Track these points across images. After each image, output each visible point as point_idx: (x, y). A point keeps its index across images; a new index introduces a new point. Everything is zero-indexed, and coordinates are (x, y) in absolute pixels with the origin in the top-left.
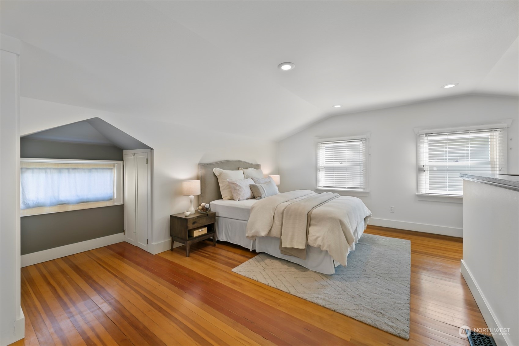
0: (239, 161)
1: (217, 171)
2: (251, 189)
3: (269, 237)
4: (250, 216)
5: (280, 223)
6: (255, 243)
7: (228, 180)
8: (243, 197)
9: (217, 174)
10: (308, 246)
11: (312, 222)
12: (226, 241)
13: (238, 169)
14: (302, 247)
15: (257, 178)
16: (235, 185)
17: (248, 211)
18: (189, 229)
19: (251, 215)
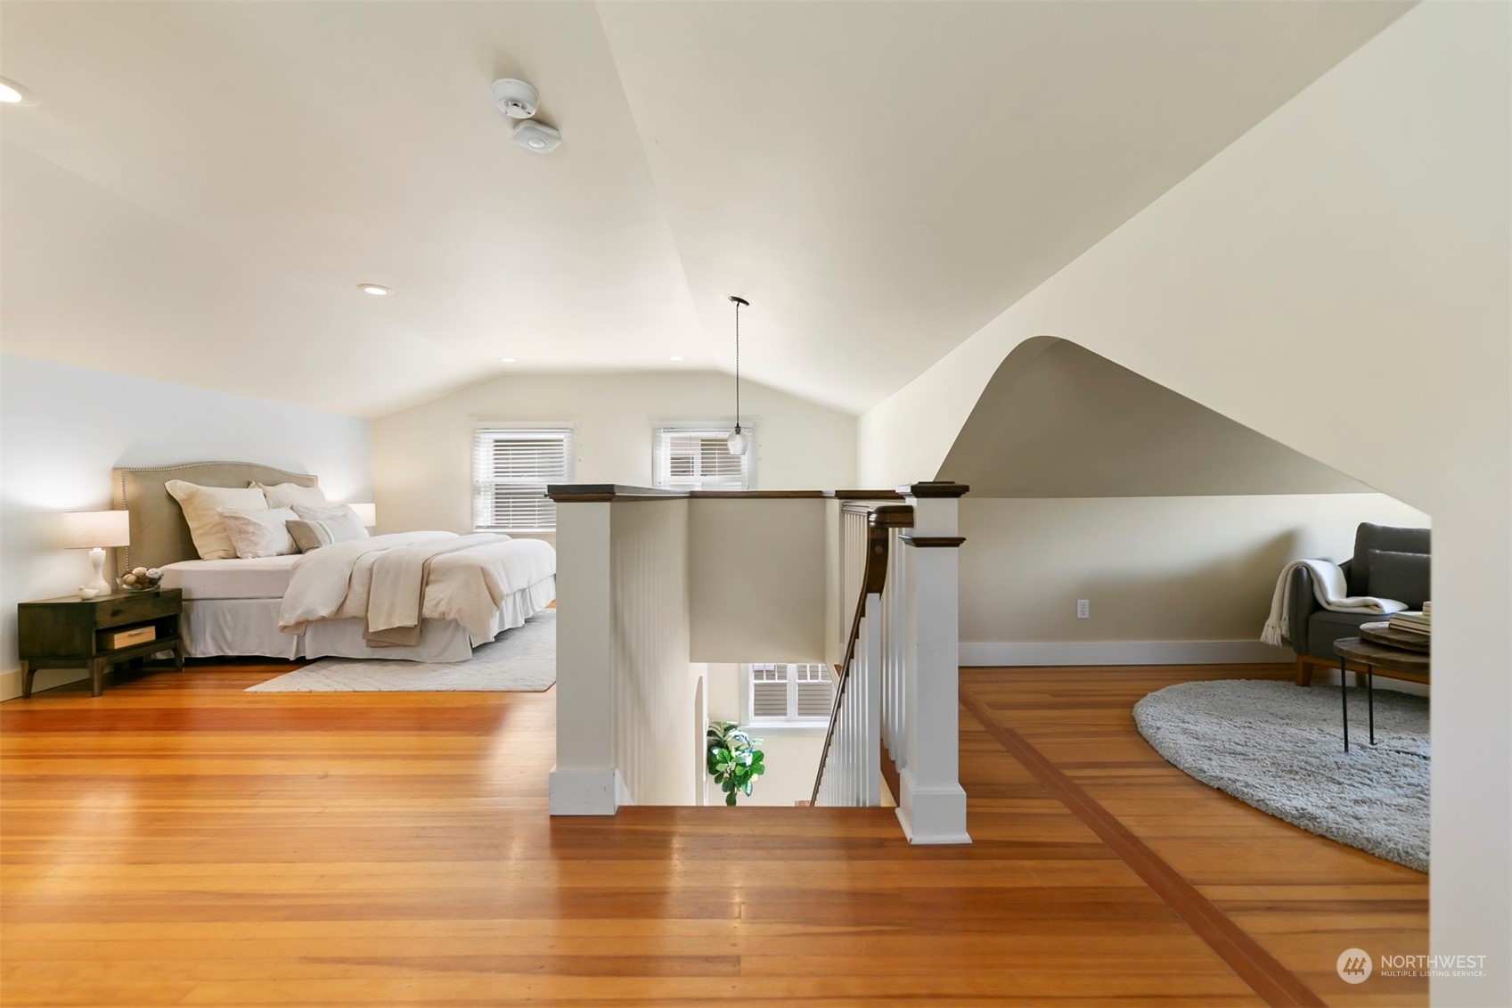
0: (250, 466)
1: (178, 488)
2: (289, 531)
3: (338, 619)
4: (288, 585)
5: (366, 590)
6: (304, 642)
7: (219, 510)
8: (267, 549)
9: (178, 496)
10: (423, 621)
11: (431, 577)
12: (216, 655)
13: (248, 485)
14: (411, 621)
15: (306, 508)
16: (242, 522)
17: (285, 576)
18: (101, 628)
19: (292, 583)
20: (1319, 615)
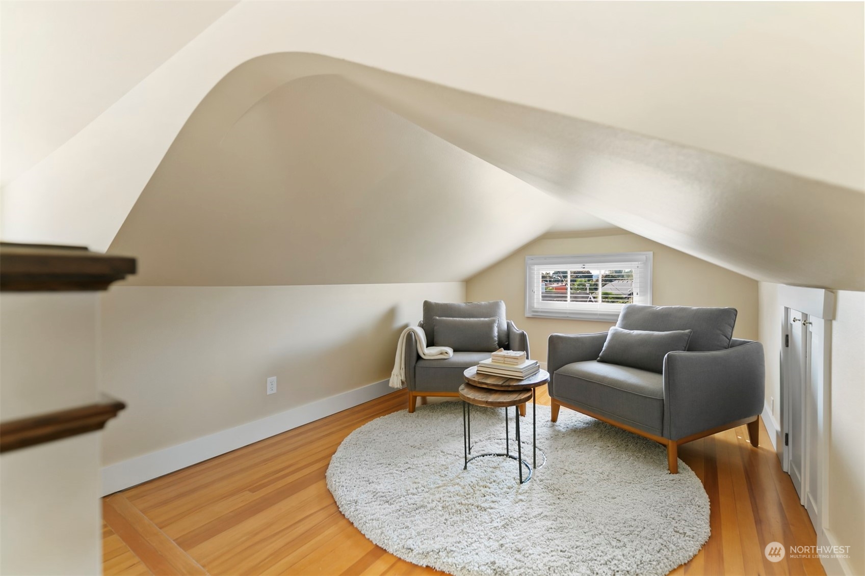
20: (421, 363)
